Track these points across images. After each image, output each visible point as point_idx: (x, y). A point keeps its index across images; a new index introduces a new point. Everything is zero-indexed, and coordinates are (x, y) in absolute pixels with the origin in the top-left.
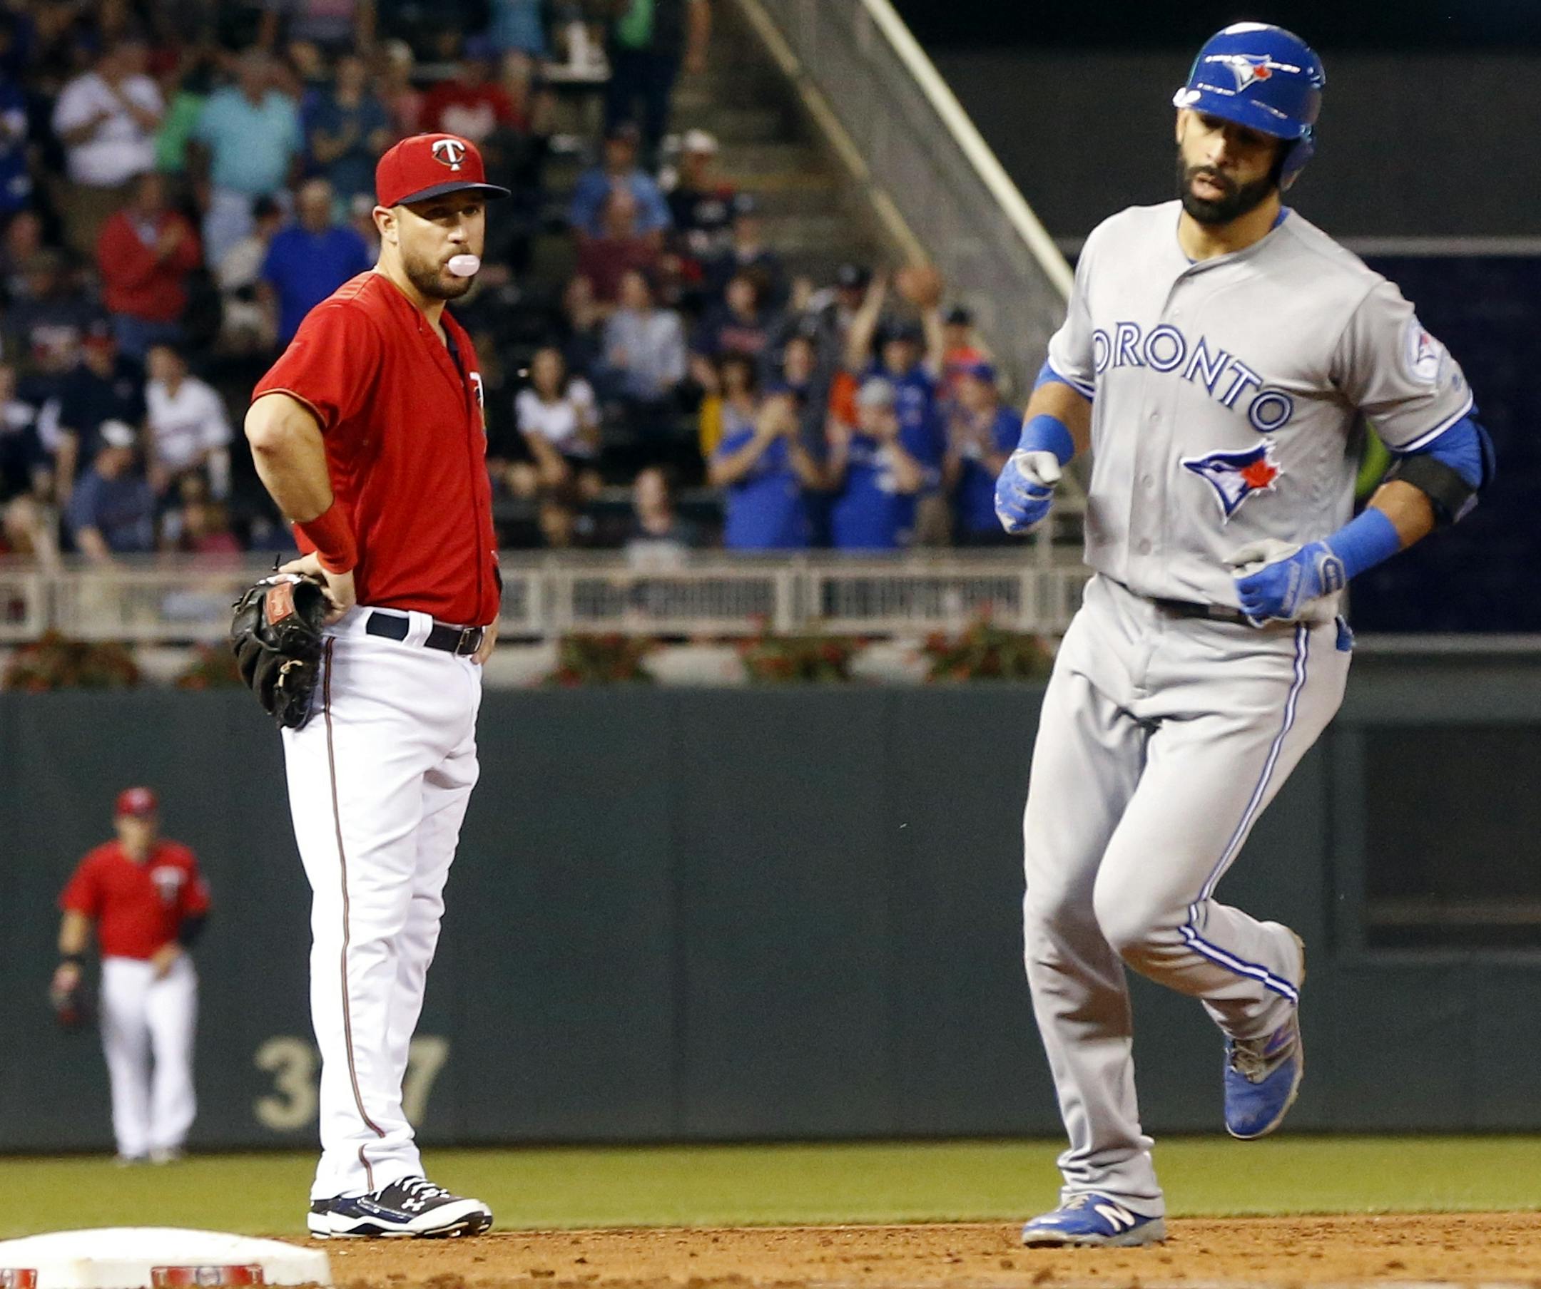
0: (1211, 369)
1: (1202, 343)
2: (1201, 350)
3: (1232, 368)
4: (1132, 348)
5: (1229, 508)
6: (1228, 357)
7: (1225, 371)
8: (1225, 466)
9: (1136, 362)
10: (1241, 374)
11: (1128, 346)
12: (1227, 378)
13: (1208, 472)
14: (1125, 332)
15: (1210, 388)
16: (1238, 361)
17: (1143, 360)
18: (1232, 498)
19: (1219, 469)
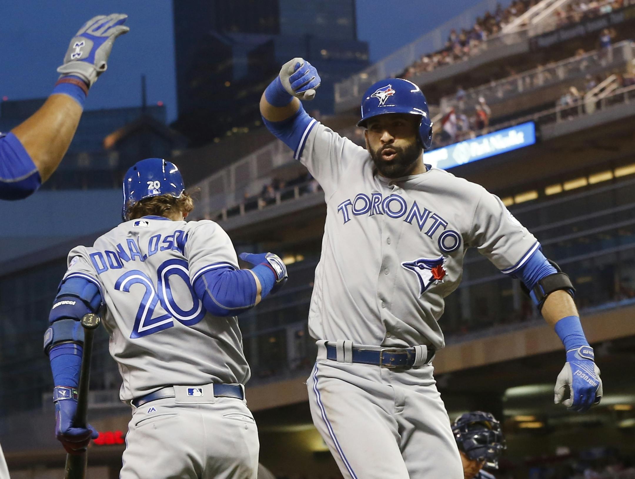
0: (422, 218)
1: (415, 203)
2: (415, 208)
3: (432, 217)
4: (378, 206)
5: (424, 289)
6: (430, 212)
7: (428, 219)
8: (425, 266)
9: (378, 212)
10: (437, 220)
11: (376, 205)
12: (430, 222)
13: (417, 269)
14: (376, 198)
15: (421, 227)
16: (434, 214)
17: (382, 212)
18: (426, 283)
19: (422, 268)
